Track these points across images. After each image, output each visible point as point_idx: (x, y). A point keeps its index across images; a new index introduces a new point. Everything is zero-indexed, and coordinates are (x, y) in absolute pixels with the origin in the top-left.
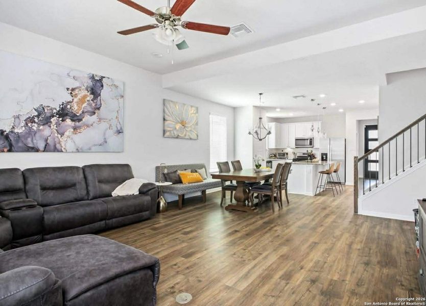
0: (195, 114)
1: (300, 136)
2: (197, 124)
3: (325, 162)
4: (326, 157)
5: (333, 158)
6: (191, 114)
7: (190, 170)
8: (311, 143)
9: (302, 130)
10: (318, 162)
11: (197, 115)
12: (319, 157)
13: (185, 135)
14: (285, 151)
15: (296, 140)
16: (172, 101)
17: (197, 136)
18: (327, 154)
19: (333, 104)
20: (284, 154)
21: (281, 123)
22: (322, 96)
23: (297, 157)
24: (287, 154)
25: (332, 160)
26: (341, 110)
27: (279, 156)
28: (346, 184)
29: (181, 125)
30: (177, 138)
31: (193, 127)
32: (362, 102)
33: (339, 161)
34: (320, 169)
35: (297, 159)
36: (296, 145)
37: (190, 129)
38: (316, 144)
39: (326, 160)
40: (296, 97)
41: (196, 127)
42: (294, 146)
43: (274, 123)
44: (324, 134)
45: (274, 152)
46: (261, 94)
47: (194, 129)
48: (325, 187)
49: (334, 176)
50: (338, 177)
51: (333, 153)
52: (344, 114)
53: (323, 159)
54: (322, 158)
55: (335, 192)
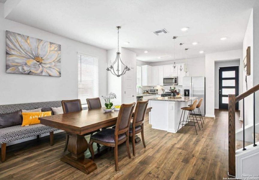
0: (57, 51)
1: (167, 76)
2: (59, 61)
3: (187, 97)
4: (189, 93)
5: (194, 94)
6: (51, 51)
7: (40, 109)
8: (176, 82)
9: (169, 71)
10: (181, 98)
11: (59, 52)
12: (182, 93)
13: (42, 72)
14: (156, 88)
15: (164, 79)
16: (19, 34)
17: (60, 73)
18: (189, 90)
19: (195, 44)
20: (155, 91)
21: (152, 66)
22: (184, 29)
23: (165, 93)
24: (157, 90)
25: (194, 96)
26: (201, 52)
27: (151, 92)
28: (206, 116)
29: (35, 61)
30: (28, 74)
31: (53, 64)
32: (223, 39)
33: (199, 96)
34: (183, 105)
35: (165, 94)
36: (164, 83)
37: (48, 65)
38: (180, 82)
39: (188, 95)
40: (157, 32)
41: (58, 64)
42: (162, 84)
43: (146, 66)
44: (186, 72)
45: (147, 89)
46: (119, 27)
47: (55, 66)
48: (188, 121)
49: (196, 111)
50: (199, 111)
51: (194, 89)
52: (203, 56)
53: (185, 95)
54: (185, 93)
55: (197, 127)
